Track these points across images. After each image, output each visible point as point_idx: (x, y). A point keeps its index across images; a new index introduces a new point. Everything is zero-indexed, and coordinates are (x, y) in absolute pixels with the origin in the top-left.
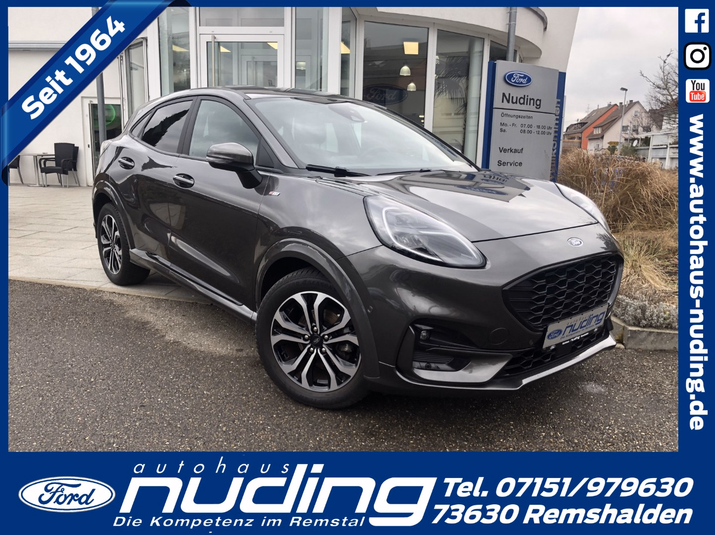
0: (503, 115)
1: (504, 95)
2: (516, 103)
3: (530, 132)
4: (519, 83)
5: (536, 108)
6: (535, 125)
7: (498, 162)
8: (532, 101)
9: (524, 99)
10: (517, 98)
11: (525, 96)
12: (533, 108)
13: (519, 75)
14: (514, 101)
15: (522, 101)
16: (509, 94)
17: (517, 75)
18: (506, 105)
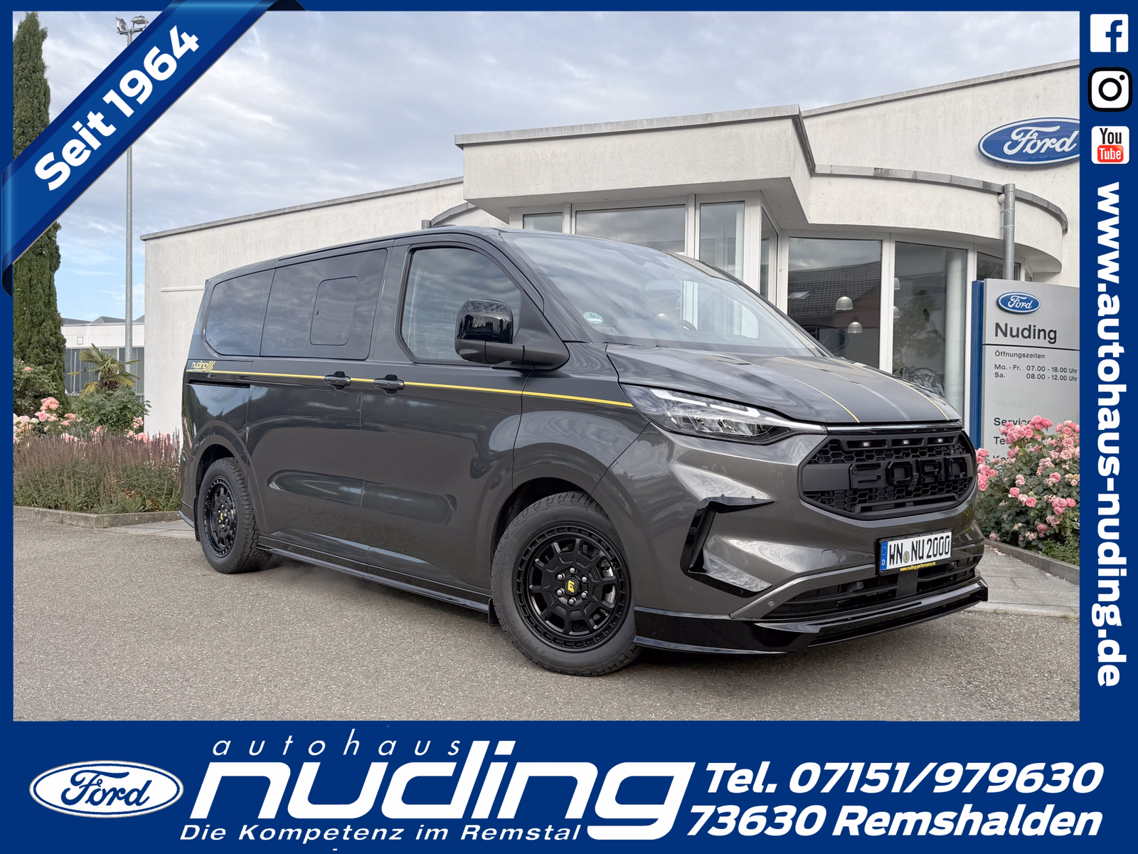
0: (999, 354)
1: (998, 325)
2: (1017, 336)
3: (1042, 377)
4: (1019, 309)
5: (1049, 342)
6: (1049, 366)
7: (995, 420)
8: (1042, 333)
9: (1029, 331)
10: (1018, 329)
11: (1030, 326)
12: (1044, 342)
13: (1019, 297)
14: (1015, 333)
15: (1026, 333)
16: (1006, 324)
17: (1016, 298)
18: (1001, 339)
